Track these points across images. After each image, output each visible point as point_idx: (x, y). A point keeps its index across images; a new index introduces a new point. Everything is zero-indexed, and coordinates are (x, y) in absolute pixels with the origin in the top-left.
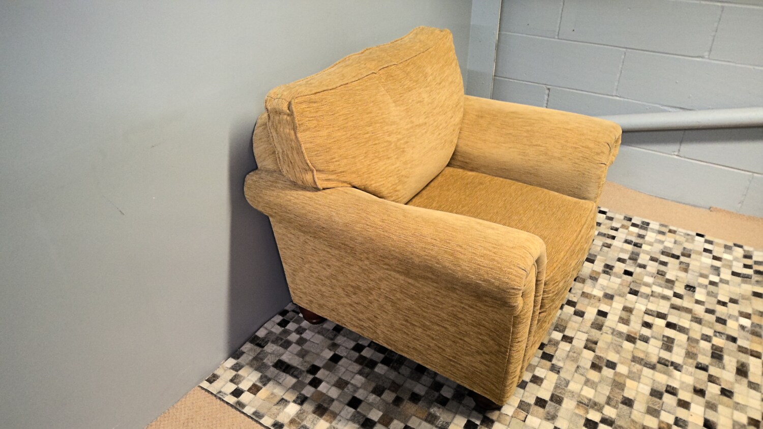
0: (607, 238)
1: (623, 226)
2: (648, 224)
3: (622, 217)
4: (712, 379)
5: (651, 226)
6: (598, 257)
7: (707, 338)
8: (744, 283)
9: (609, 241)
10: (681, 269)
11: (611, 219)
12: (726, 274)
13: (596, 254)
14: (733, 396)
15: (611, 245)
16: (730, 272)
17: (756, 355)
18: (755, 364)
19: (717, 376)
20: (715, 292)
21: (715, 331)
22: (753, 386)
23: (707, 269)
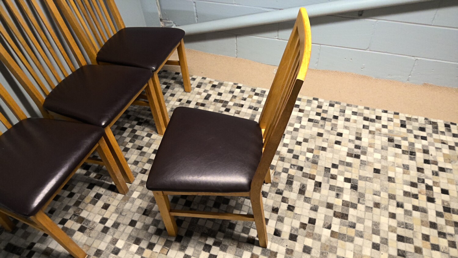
0: (238, 107)
1: (250, 97)
2: (265, 92)
3: (250, 89)
4: (284, 200)
7: (286, 170)
8: (314, 127)
11: (243, 92)
12: (305, 122)
14: (294, 209)
15: (240, 112)
16: (307, 119)
17: (312, 177)
18: (310, 185)
19: (287, 197)
20: (296, 136)
21: (291, 165)
22: (307, 200)
23: (294, 120)
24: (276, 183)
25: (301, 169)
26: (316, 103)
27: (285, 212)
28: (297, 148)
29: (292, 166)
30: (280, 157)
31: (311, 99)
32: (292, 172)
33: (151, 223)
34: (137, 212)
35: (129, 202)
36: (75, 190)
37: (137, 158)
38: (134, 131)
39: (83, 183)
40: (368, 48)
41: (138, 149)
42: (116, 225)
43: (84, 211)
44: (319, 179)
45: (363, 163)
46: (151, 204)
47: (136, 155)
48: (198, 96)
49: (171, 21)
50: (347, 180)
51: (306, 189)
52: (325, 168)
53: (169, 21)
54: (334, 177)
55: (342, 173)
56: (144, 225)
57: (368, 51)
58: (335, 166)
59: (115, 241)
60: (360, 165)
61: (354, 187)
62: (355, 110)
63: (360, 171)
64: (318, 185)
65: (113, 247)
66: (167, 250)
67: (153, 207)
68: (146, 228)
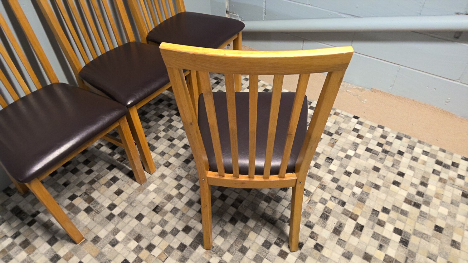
4: (313, 236)
7: (323, 201)
8: (371, 158)
10: (330, 144)
12: (361, 150)
14: (322, 250)
16: (365, 148)
17: (354, 217)
18: (350, 225)
19: (317, 233)
20: (347, 164)
21: (332, 196)
22: (341, 243)
23: (349, 145)
24: (308, 213)
25: (343, 204)
26: (380, 131)
27: (310, 250)
28: (344, 179)
29: (333, 199)
30: (320, 184)
31: (376, 125)
32: (331, 205)
33: (158, 222)
34: (148, 206)
35: (143, 193)
36: (94, 168)
37: (165, 148)
38: (171, 121)
39: (105, 162)
40: (459, 79)
41: (169, 140)
42: (123, 215)
43: (96, 192)
44: (362, 221)
45: (423, 215)
46: (165, 201)
47: (165, 145)
49: (237, 15)
50: (397, 231)
51: (343, 230)
52: (373, 210)
53: (235, 15)
54: (381, 224)
55: (392, 221)
56: (150, 222)
57: (459, 83)
58: (385, 210)
59: (116, 231)
60: (418, 217)
61: (405, 242)
62: (427, 149)
63: (417, 223)
64: (360, 228)
65: (112, 237)
66: (166, 257)
67: (165, 205)
68: (152, 226)
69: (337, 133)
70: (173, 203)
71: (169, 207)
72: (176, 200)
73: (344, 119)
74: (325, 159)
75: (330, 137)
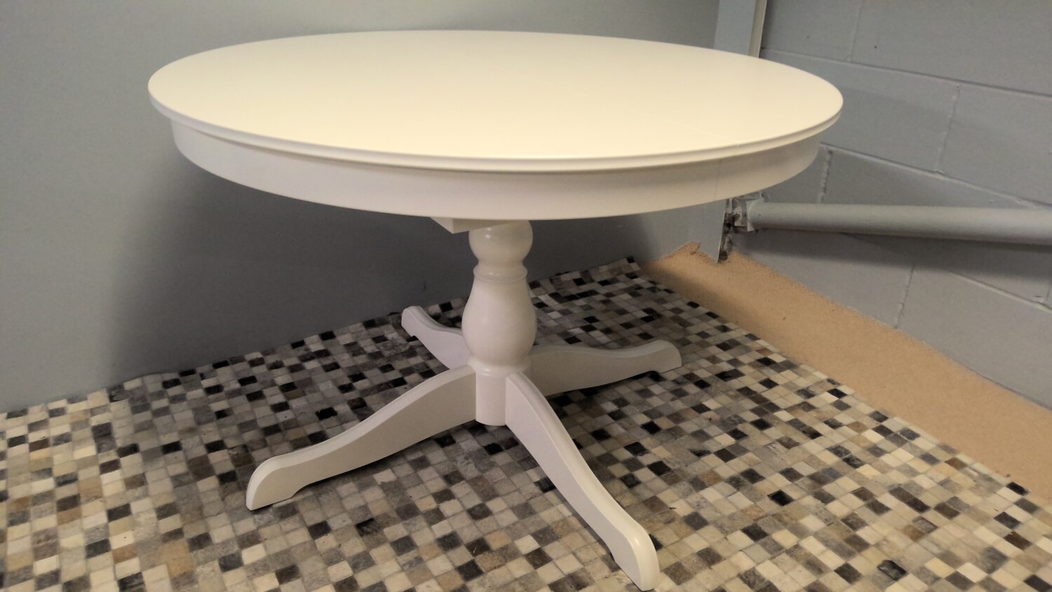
0: (801, 433)
1: (858, 427)
2: (913, 436)
3: (870, 410)
5: (916, 442)
6: (750, 455)
9: (798, 436)
10: (910, 530)
11: (842, 407)
12: (1009, 576)
13: (748, 448)
15: (796, 444)
23: (973, 551)
33: (351, 555)
35: (358, 482)
43: (265, 449)
46: (395, 515)
48: (705, 363)
56: (333, 549)
59: (250, 540)
67: (388, 524)
68: (333, 558)
69: (941, 508)
70: (409, 527)
71: (396, 531)
72: (420, 522)
73: (975, 483)
74: (879, 562)
75: (916, 514)
